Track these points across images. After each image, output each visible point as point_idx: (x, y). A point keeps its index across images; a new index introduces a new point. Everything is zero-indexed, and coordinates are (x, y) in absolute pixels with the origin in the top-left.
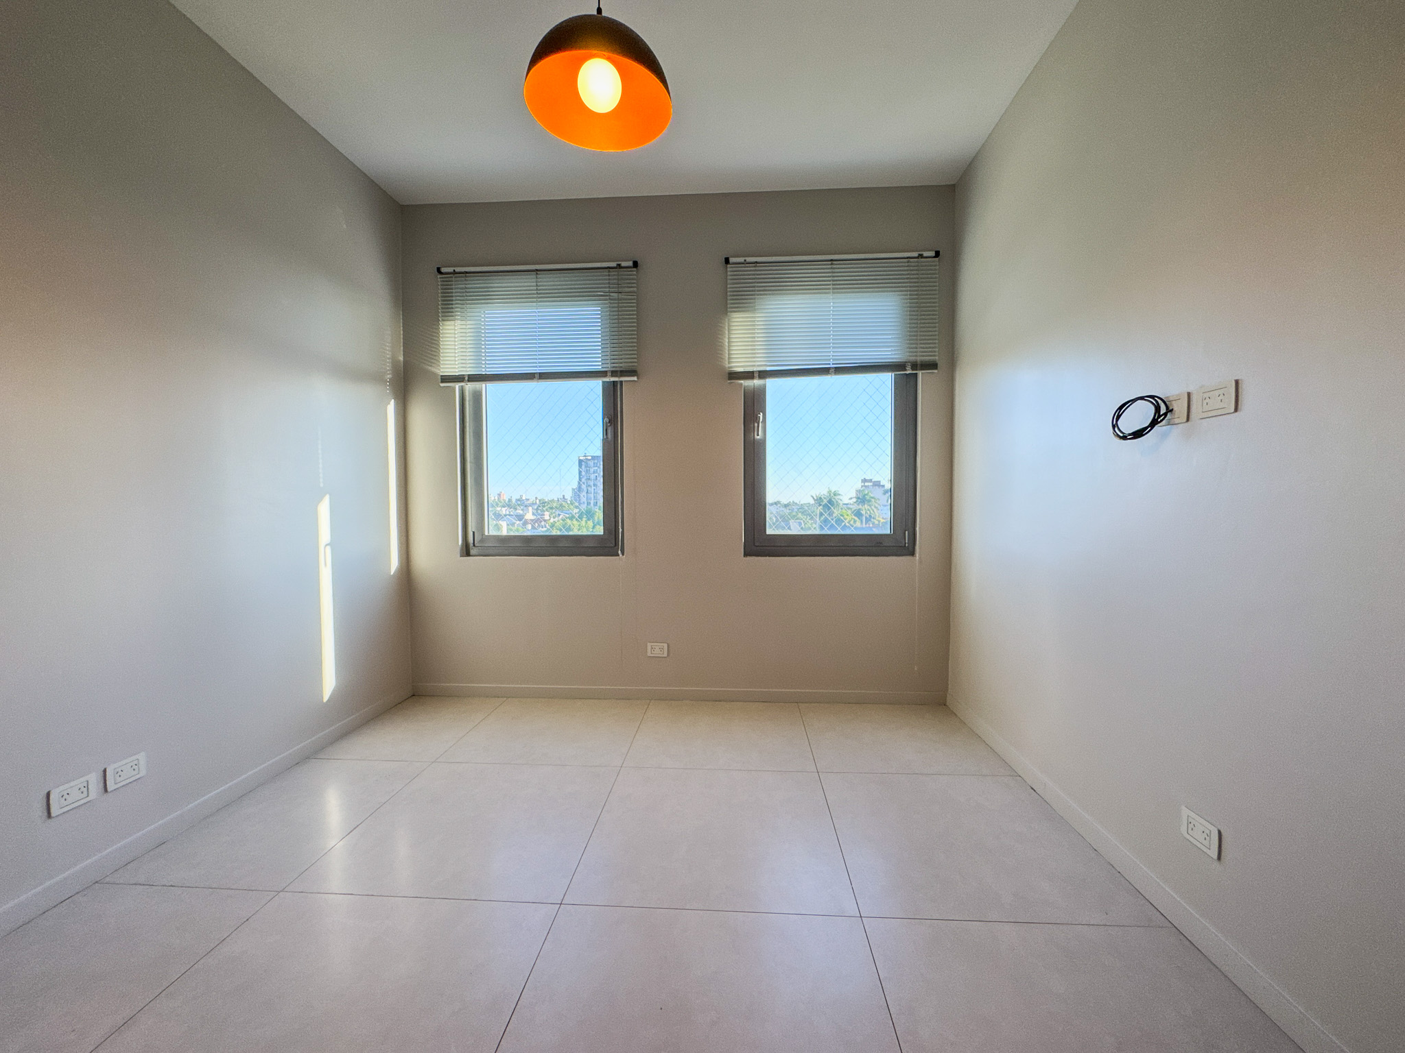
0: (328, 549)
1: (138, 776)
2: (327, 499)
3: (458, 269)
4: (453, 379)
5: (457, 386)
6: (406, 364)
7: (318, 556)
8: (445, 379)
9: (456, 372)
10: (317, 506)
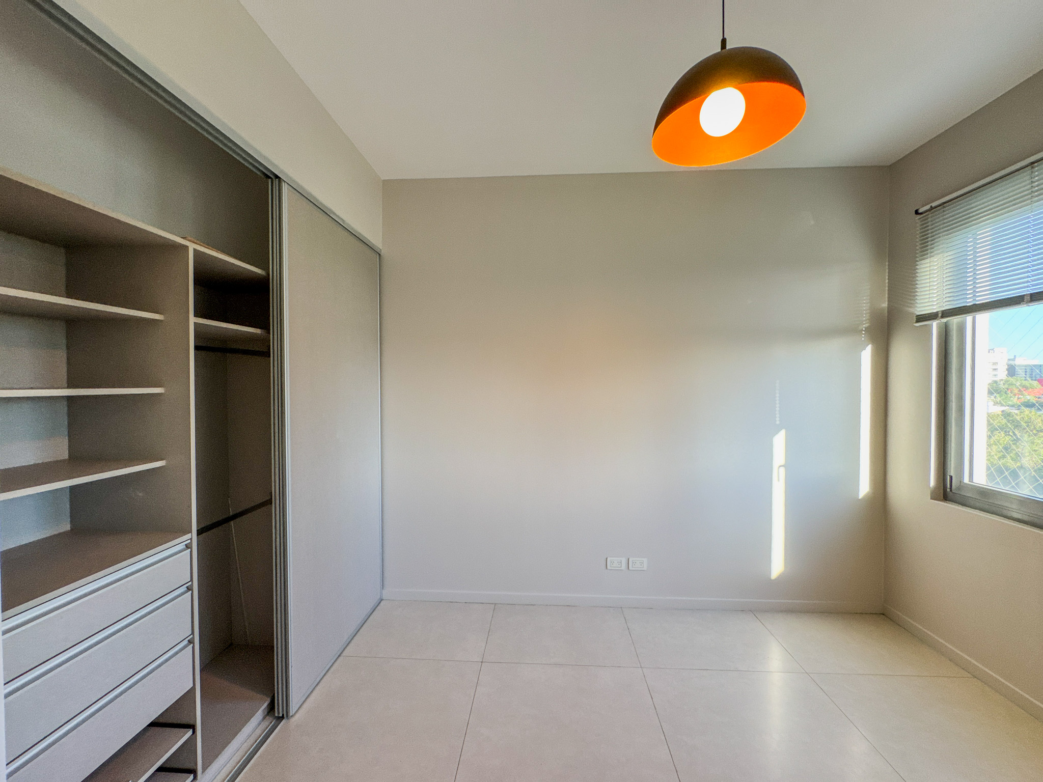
0: (782, 470)
1: (642, 569)
2: (782, 433)
3: (934, 204)
4: (929, 317)
5: (935, 324)
6: (891, 310)
7: (772, 475)
8: (921, 318)
9: (934, 309)
10: (773, 437)
